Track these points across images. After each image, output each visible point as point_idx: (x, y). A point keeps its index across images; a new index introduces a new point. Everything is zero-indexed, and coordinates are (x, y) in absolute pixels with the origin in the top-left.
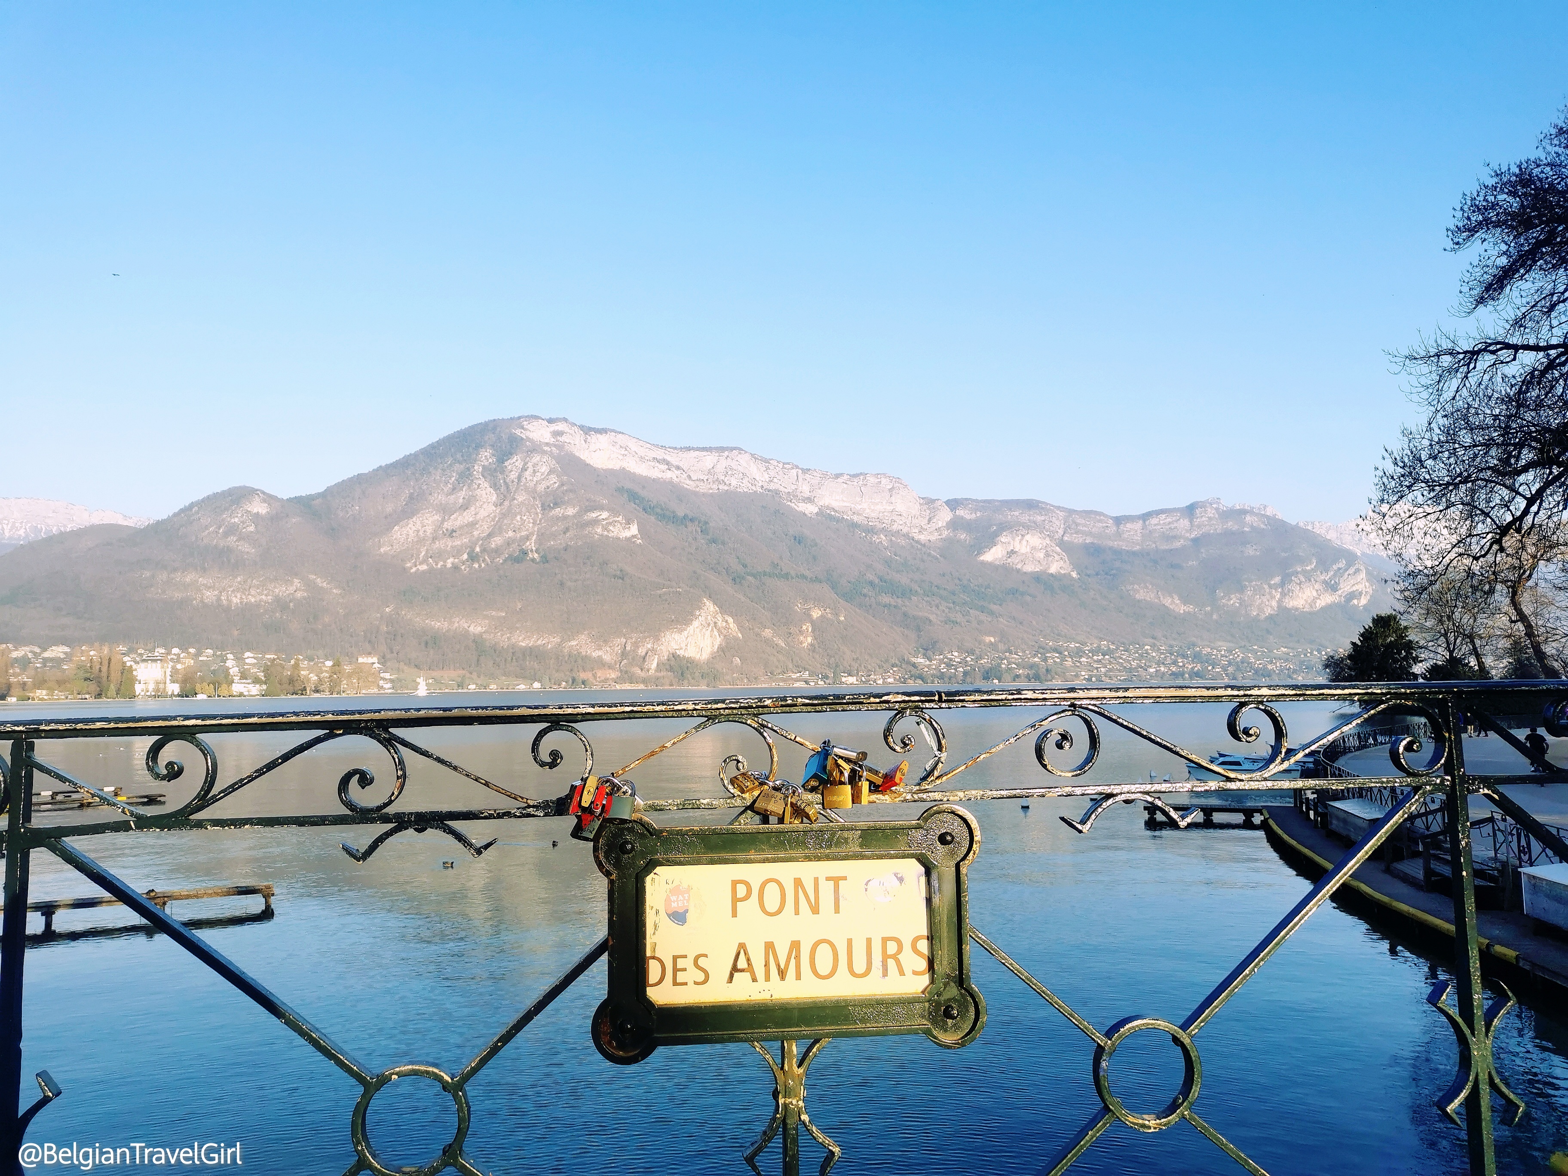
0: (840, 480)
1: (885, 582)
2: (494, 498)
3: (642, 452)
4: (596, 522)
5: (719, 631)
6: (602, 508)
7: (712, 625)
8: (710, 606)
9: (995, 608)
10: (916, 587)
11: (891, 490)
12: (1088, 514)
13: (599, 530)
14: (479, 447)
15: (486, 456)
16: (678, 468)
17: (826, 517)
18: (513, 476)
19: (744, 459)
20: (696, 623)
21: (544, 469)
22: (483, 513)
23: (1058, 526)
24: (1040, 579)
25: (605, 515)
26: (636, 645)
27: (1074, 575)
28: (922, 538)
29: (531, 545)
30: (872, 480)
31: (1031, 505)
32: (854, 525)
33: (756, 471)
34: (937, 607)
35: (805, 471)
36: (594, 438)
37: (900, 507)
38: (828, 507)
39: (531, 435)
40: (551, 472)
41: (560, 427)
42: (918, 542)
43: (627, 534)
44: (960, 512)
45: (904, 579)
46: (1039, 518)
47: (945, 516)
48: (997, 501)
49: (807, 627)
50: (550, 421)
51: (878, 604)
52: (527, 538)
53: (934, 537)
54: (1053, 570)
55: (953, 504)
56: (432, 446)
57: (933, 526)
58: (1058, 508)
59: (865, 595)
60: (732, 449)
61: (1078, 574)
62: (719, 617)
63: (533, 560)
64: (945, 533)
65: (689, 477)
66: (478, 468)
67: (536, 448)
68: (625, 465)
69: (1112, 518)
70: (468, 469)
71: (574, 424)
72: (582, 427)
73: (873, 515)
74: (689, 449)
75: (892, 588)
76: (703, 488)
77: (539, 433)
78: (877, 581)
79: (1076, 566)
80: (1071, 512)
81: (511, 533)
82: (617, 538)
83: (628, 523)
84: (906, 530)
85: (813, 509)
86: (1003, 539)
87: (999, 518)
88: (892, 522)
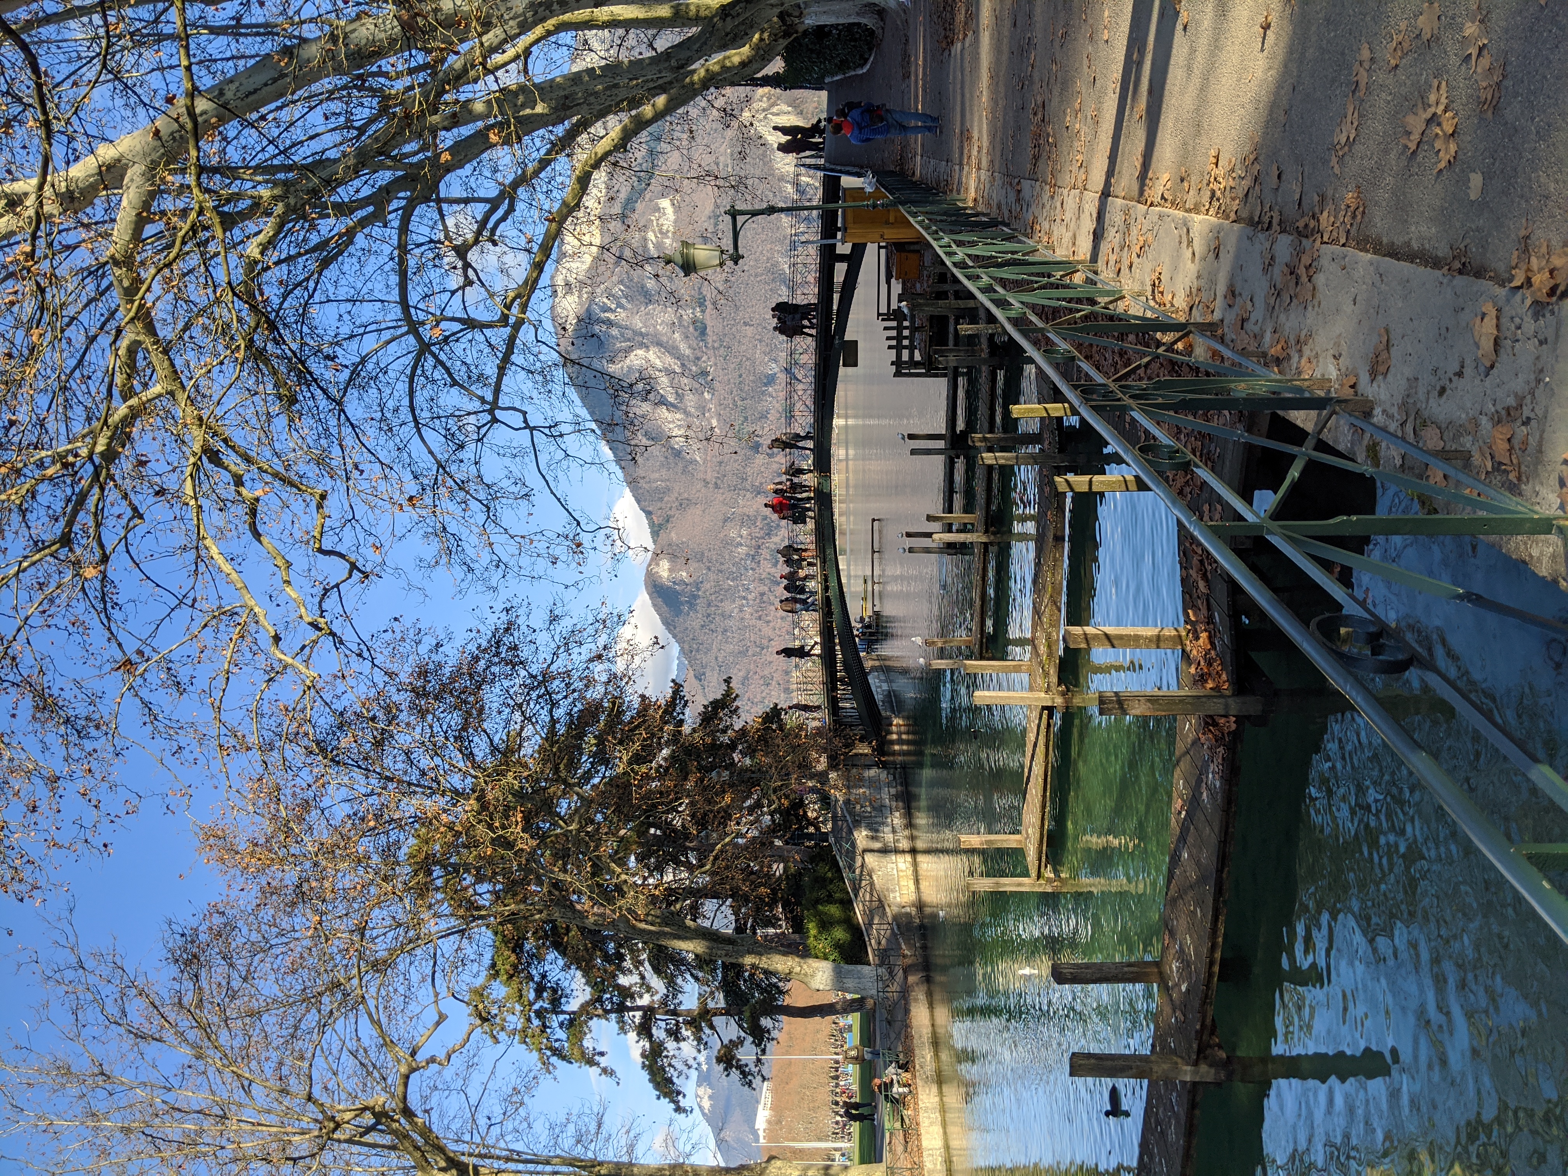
2: (640, 352)
4: (659, 246)
6: (644, 239)
13: (668, 241)
18: (616, 333)
21: (607, 301)
22: (657, 363)
25: (651, 235)
29: (687, 314)
39: (572, 314)
40: (609, 293)
43: (670, 210)
50: (555, 294)
63: (703, 311)
66: (611, 368)
70: (613, 379)
81: (677, 335)
82: (675, 221)
83: (658, 209)
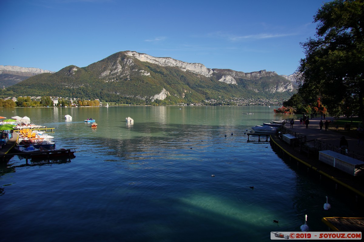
0: (191, 64)
2: (121, 67)
3: (150, 58)
4: (141, 72)
5: (166, 94)
8: (164, 90)
9: (221, 91)
10: (205, 86)
11: (201, 67)
12: (240, 72)
13: (142, 74)
14: (118, 57)
15: (119, 59)
16: (158, 61)
17: (188, 71)
18: (125, 63)
19: (171, 60)
20: (161, 93)
21: (131, 62)
22: (119, 71)
23: (234, 74)
24: (230, 85)
25: (143, 71)
26: (149, 97)
27: (237, 84)
28: (207, 76)
29: (128, 77)
30: (197, 64)
31: (229, 70)
32: (193, 74)
33: (174, 62)
34: (210, 90)
35: (184, 62)
36: (141, 55)
37: (203, 70)
38: (188, 70)
39: (128, 55)
40: (132, 62)
41: (134, 53)
42: (206, 77)
43: (148, 75)
44: (215, 71)
45: (203, 85)
46: (230, 73)
47: (212, 72)
48: (222, 69)
49: (184, 94)
50: (132, 52)
51: (198, 90)
52: (128, 75)
53: (210, 76)
54: (233, 83)
55: (213, 70)
56: (109, 57)
57: (209, 74)
58: (234, 71)
59: (195, 88)
60: (169, 58)
62: (166, 92)
63: (129, 80)
64: (212, 75)
65: (160, 63)
66: (118, 61)
67: (130, 57)
68: (147, 61)
69: (245, 73)
70: (116, 62)
71: (137, 53)
72: (138, 53)
73: (197, 72)
74: (160, 58)
75: (201, 87)
76: (163, 66)
77: (130, 54)
78: (198, 85)
80: (236, 72)
81: (124, 75)
82: (146, 76)
83: (148, 73)
84: (204, 75)
85: (185, 70)
86: (223, 77)
87: (222, 73)
88: (201, 73)
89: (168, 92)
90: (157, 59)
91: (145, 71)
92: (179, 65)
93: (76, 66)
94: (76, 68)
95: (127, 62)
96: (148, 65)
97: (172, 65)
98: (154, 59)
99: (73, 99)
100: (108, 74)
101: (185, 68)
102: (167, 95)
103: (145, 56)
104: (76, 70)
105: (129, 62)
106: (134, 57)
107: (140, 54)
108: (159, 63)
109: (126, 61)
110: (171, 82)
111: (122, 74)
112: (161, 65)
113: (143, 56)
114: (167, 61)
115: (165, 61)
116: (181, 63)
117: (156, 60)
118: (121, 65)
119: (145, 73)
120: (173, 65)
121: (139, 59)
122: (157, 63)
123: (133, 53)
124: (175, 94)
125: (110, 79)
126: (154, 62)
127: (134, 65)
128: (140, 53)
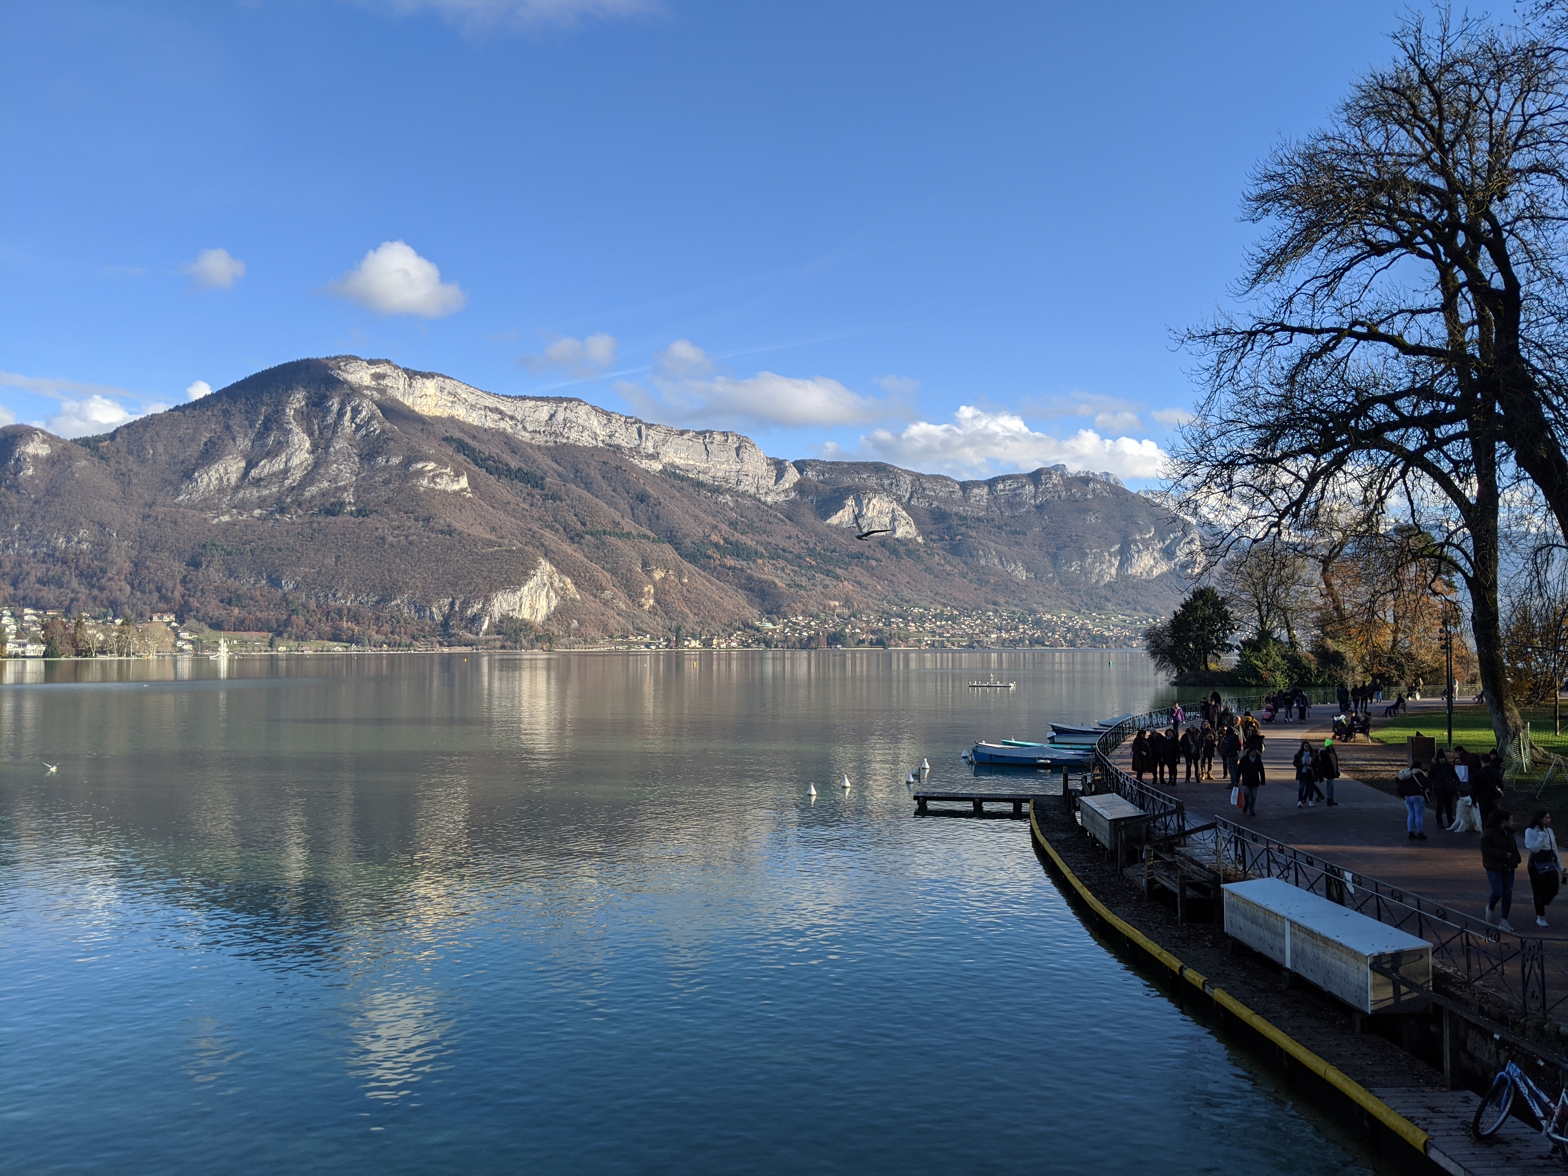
0: (686, 437)
1: (731, 544)
2: (308, 445)
3: (472, 399)
4: (421, 473)
5: (556, 592)
6: (427, 459)
7: (548, 585)
8: (546, 566)
9: (839, 571)
10: (761, 549)
11: (737, 449)
12: (936, 478)
13: (425, 482)
14: (289, 388)
15: (298, 399)
16: (512, 418)
17: (671, 474)
18: (328, 421)
19: (582, 410)
20: (531, 584)
23: (905, 489)
24: (889, 543)
25: (431, 466)
26: (466, 604)
27: (920, 539)
28: (770, 500)
30: (718, 438)
31: (878, 468)
32: (699, 485)
33: (595, 423)
34: (783, 570)
35: (649, 426)
36: (418, 383)
37: (748, 467)
38: (672, 465)
41: (383, 369)
42: (765, 503)
43: (456, 487)
44: (808, 474)
45: (748, 540)
46: (886, 482)
47: (792, 476)
48: (845, 463)
49: (649, 588)
51: (723, 566)
52: (344, 489)
53: (781, 498)
54: (900, 533)
55: (801, 466)
57: (781, 488)
58: (906, 471)
59: (709, 557)
60: (570, 400)
61: (924, 539)
62: (556, 578)
63: (351, 514)
64: (794, 494)
65: (525, 428)
67: (354, 392)
68: (454, 413)
69: (958, 483)
72: (406, 371)
73: (719, 474)
74: (523, 398)
75: (737, 550)
76: (540, 440)
77: (359, 375)
78: (722, 542)
79: (922, 532)
80: (918, 477)
81: (326, 484)
82: (445, 492)
84: (752, 491)
85: (657, 466)
86: (850, 502)
87: (846, 481)
88: (739, 482)
89: (568, 581)
90: (506, 407)
91: (441, 463)
92: (625, 438)
93: (43, 432)
94: (44, 442)
95: (341, 414)
96: (457, 435)
97: (586, 440)
98: (490, 402)
99: (18, 617)
100: (234, 478)
101: (654, 457)
102: (562, 593)
103: (442, 390)
104: (43, 451)
105: (353, 419)
106: (382, 391)
107: (412, 374)
108: (520, 426)
109: (335, 407)
110: (584, 524)
111: (310, 477)
112: (526, 436)
113: (430, 386)
114: (560, 417)
115: (552, 416)
116: (634, 428)
117: (501, 412)
118: (311, 434)
119: (440, 475)
120: (595, 436)
121: (408, 402)
122: (506, 425)
123: (374, 370)
124: (604, 589)
125: (243, 506)
126: (490, 422)
127: (383, 432)
128: (416, 373)
